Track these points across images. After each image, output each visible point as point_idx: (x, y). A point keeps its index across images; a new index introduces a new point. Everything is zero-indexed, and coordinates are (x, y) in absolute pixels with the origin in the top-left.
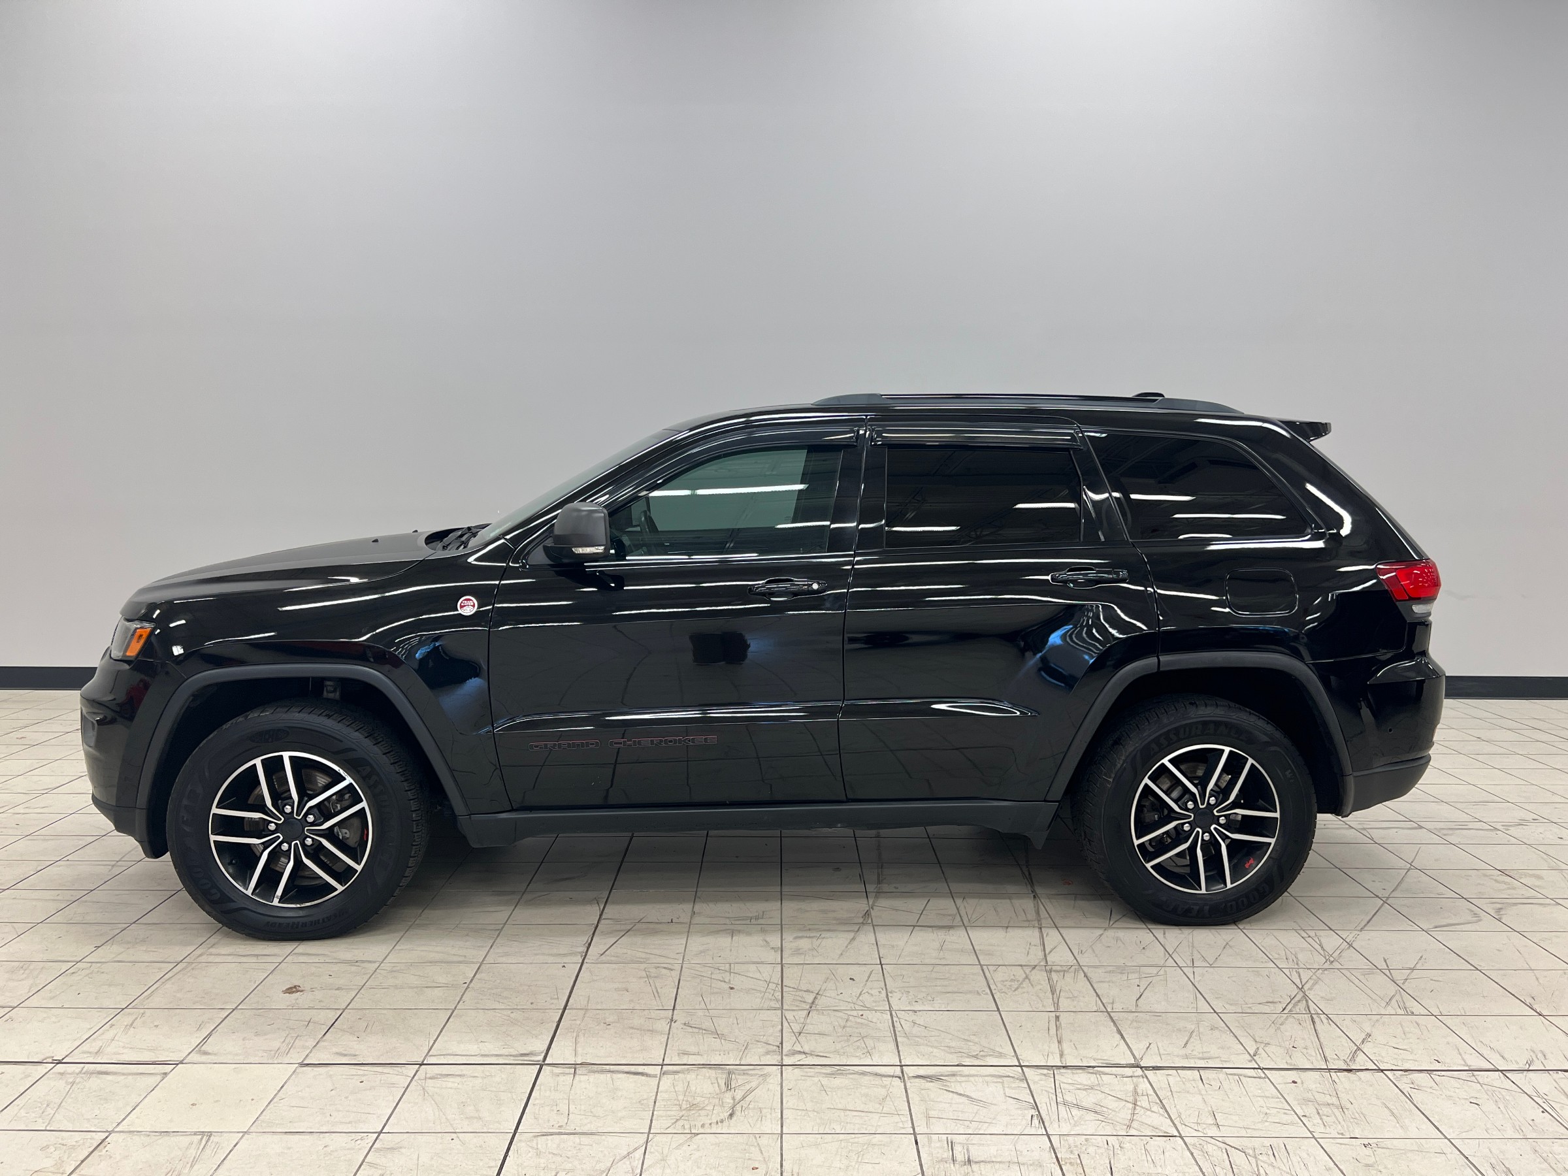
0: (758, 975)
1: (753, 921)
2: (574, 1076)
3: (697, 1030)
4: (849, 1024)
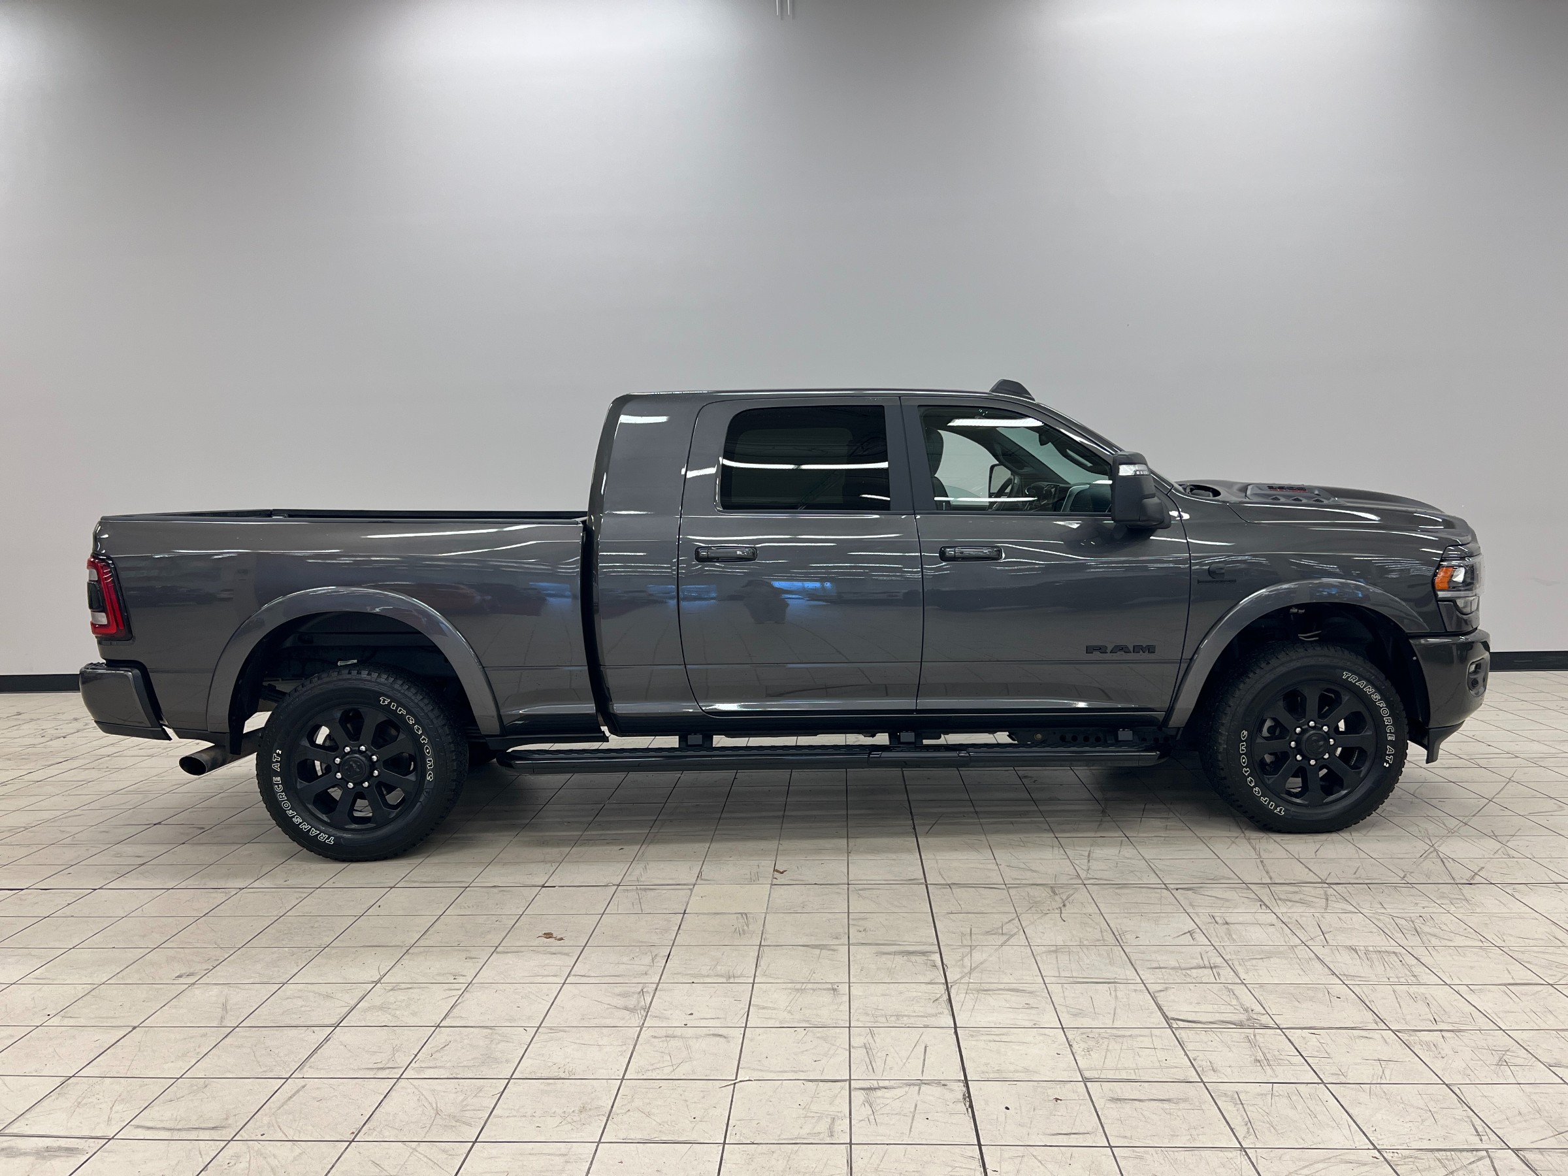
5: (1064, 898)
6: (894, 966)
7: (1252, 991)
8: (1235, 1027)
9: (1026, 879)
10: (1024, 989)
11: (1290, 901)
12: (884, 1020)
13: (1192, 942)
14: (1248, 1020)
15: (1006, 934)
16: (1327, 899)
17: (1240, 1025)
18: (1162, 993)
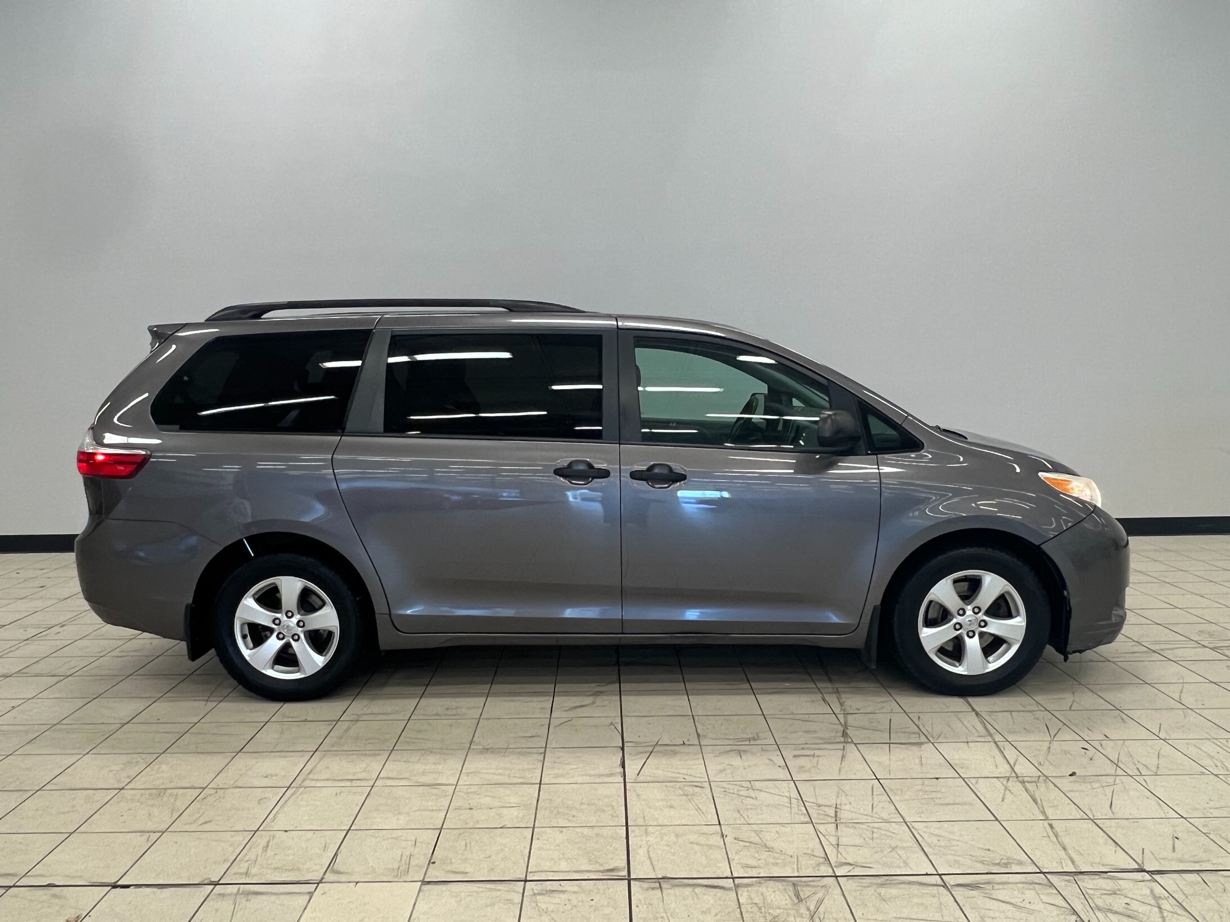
0: (777, 791)
1: (752, 742)
2: (661, 890)
3: (748, 844)
4: (875, 835)
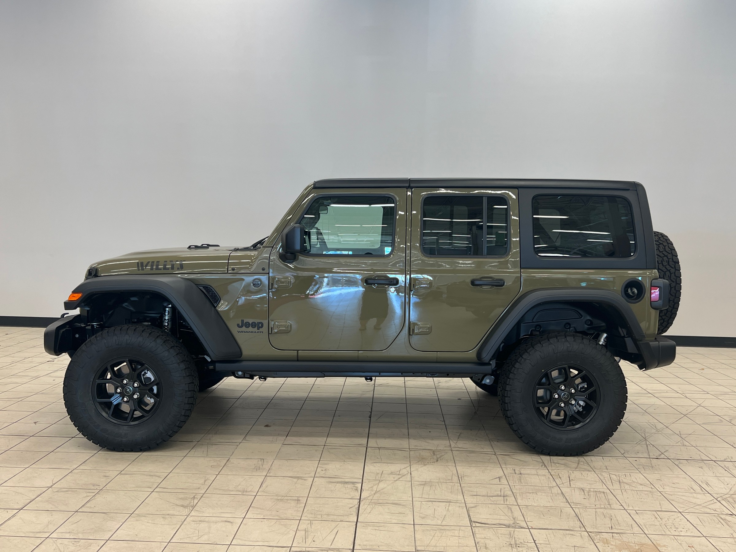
5: (438, 456)
6: (334, 489)
7: (521, 509)
8: (505, 527)
9: (421, 446)
10: (400, 503)
11: (558, 463)
12: (320, 517)
13: (499, 483)
14: (513, 524)
15: (400, 475)
16: (578, 463)
17: (508, 526)
18: (473, 509)
